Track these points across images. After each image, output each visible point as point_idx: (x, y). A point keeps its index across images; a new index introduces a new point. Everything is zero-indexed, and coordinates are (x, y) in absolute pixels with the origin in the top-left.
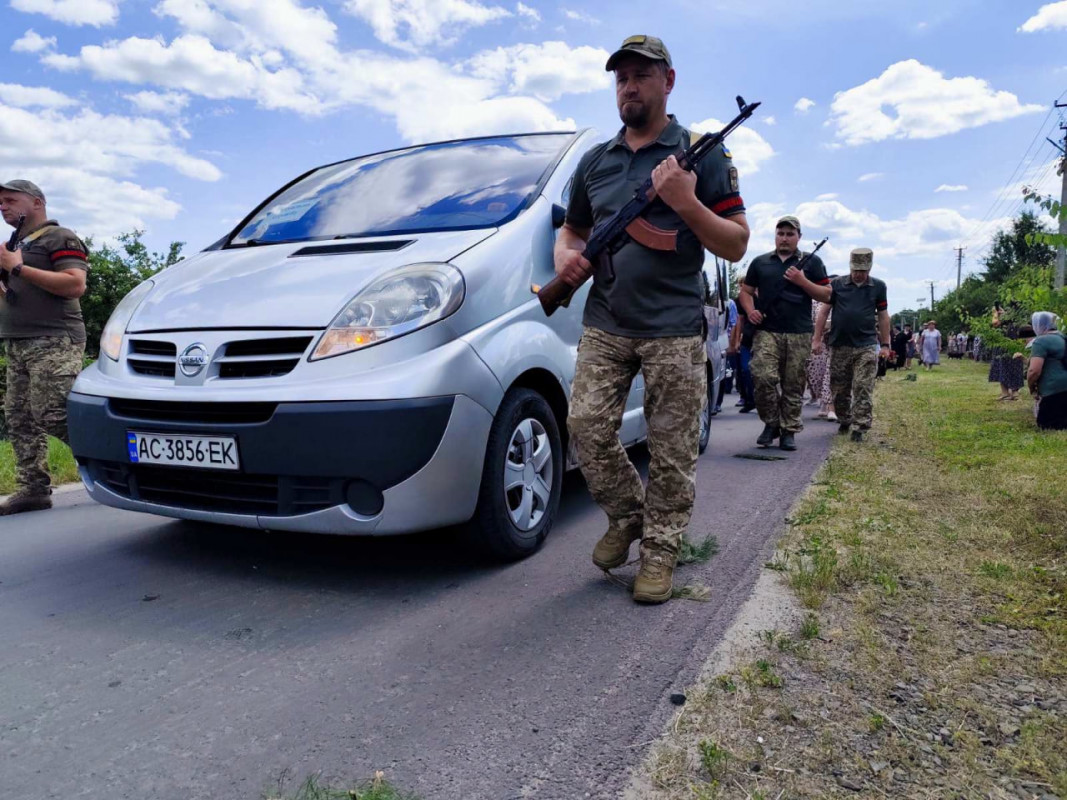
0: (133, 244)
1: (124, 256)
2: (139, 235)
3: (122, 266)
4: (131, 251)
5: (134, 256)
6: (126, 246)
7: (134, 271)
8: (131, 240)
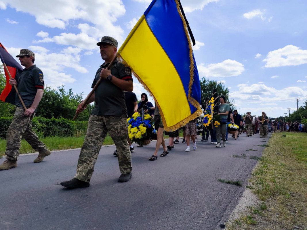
0: (61, 89)
1: (59, 92)
2: (63, 87)
3: (58, 95)
4: (61, 90)
5: (61, 92)
6: (60, 89)
7: (61, 96)
8: (61, 88)
